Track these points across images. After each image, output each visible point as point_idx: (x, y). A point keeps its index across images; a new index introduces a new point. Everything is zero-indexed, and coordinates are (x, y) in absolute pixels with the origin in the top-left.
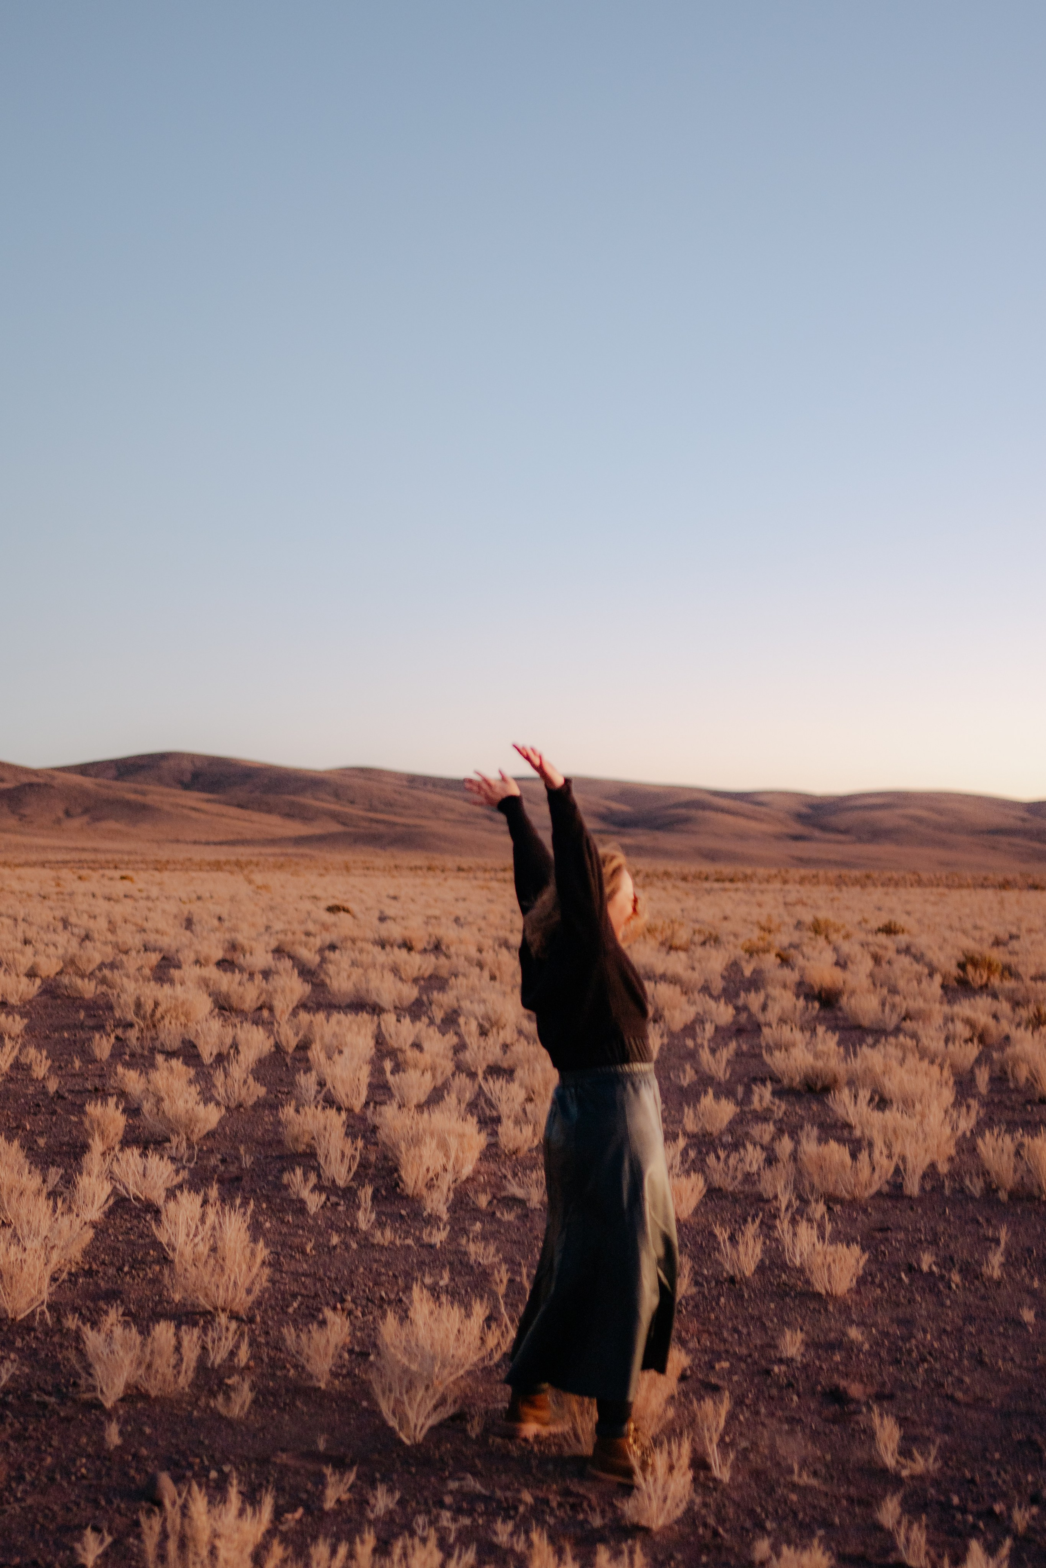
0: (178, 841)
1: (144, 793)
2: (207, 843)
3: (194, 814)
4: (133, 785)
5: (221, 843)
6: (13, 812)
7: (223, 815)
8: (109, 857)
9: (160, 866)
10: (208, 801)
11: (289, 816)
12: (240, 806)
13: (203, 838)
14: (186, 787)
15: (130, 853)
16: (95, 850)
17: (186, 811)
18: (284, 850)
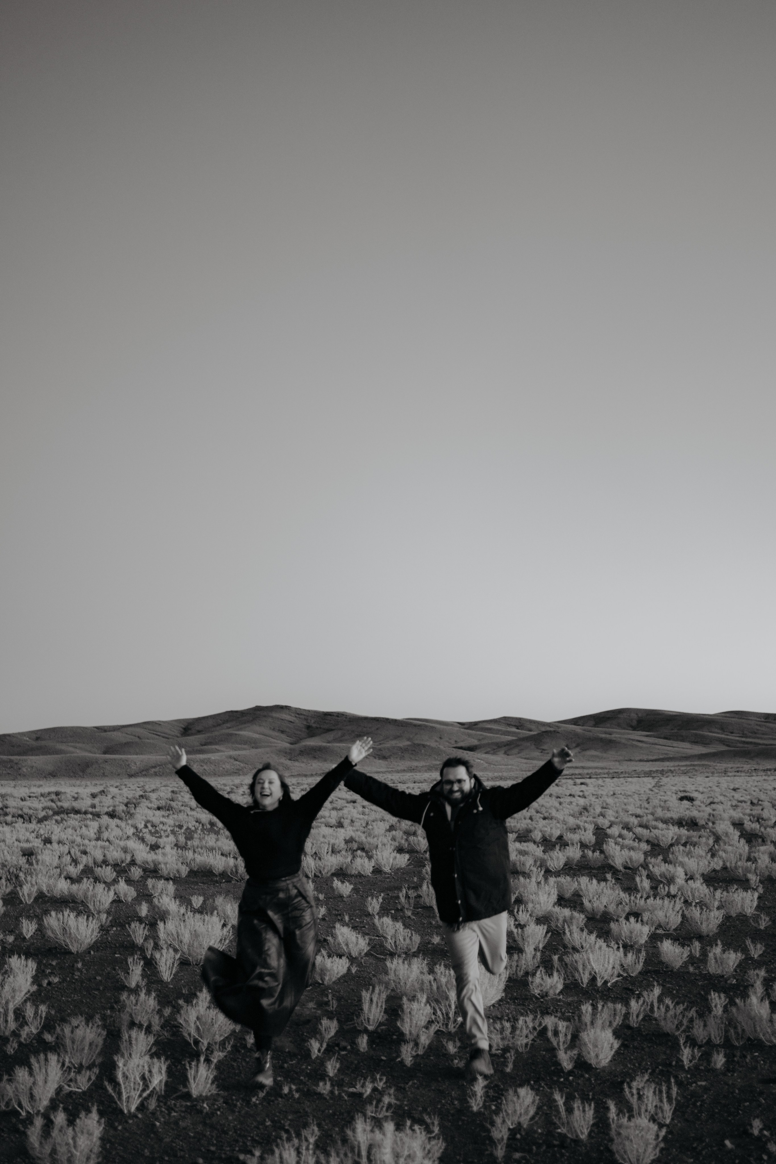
0: (629, 760)
1: (609, 733)
2: (648, 761)
3: (640, 744)
4: (603, 729)
5: (655, 760)
6: (537, 748)
7: (656, 744)
8: (590, 771)
9: (617, 775)
10: (647, 736)
11: (695, 743)
12: (665, 738)
13: (645, 758)
14: (633, 728)
15: (602, 768)
17: (634, 743)
18: (693, 763)
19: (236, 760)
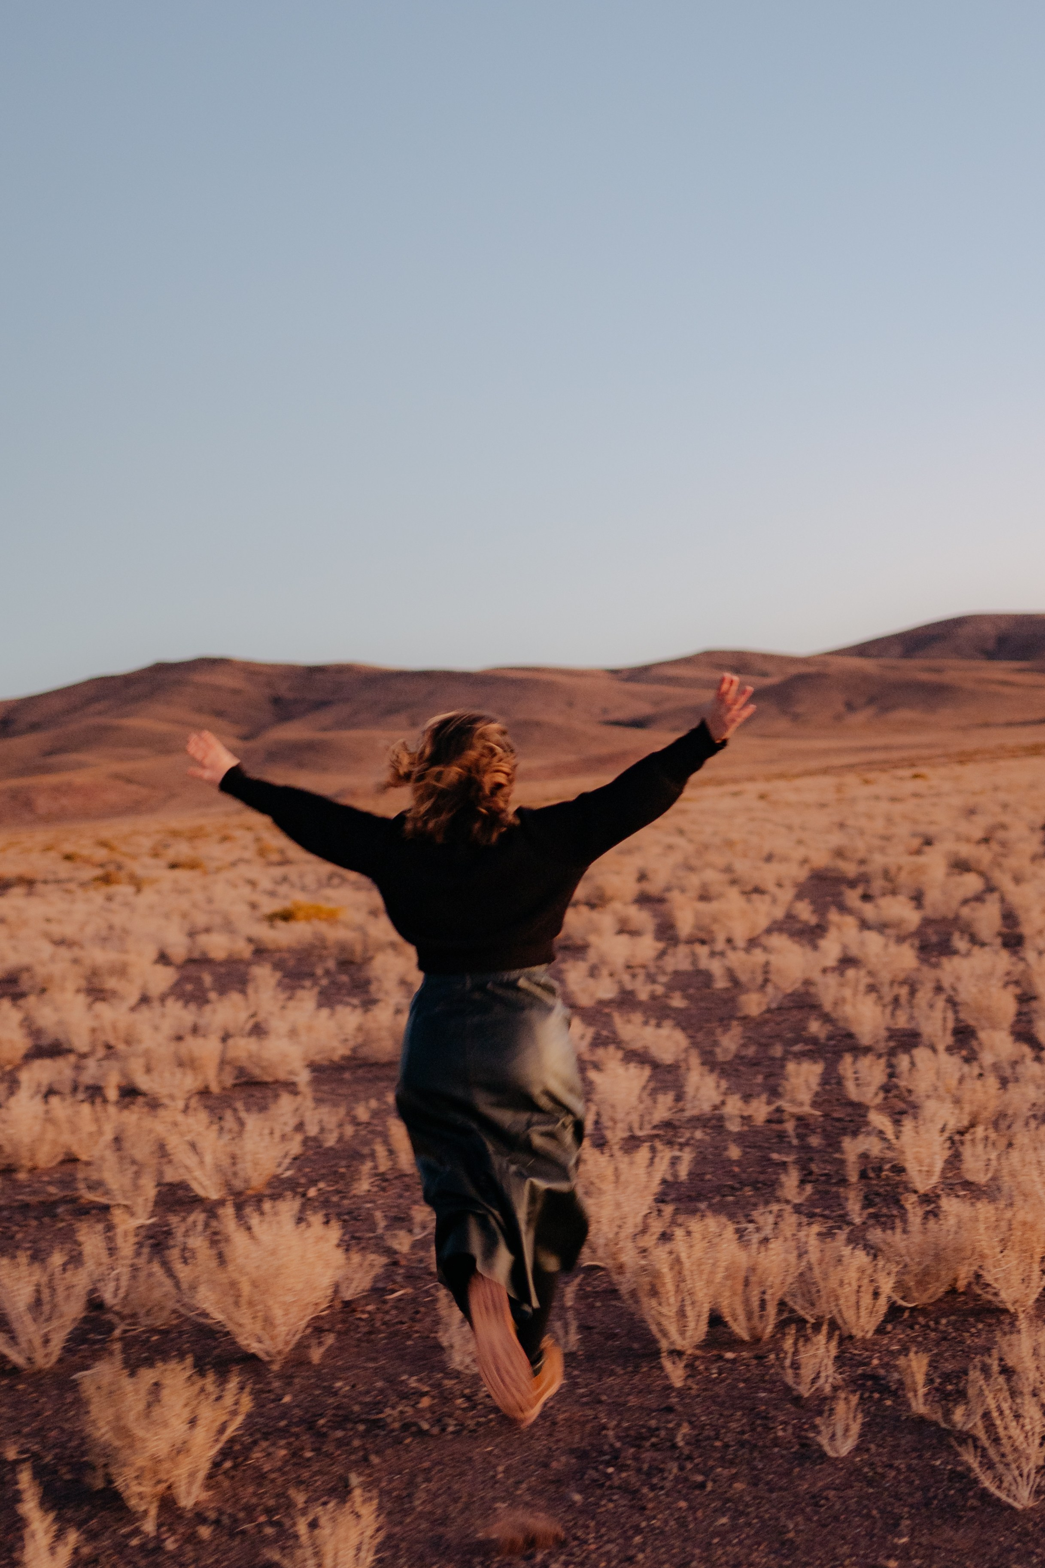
0: (986, 725)
1: (938, 670)
3: (1006, 690)
4: (926, 663)
6: (786, 712)
8: (904, 754)
9: (964, 758)
13: (1018, 717)
14: (991, 655)
16: (886, 748)
17: (994, 686)
19: (129, 781)
